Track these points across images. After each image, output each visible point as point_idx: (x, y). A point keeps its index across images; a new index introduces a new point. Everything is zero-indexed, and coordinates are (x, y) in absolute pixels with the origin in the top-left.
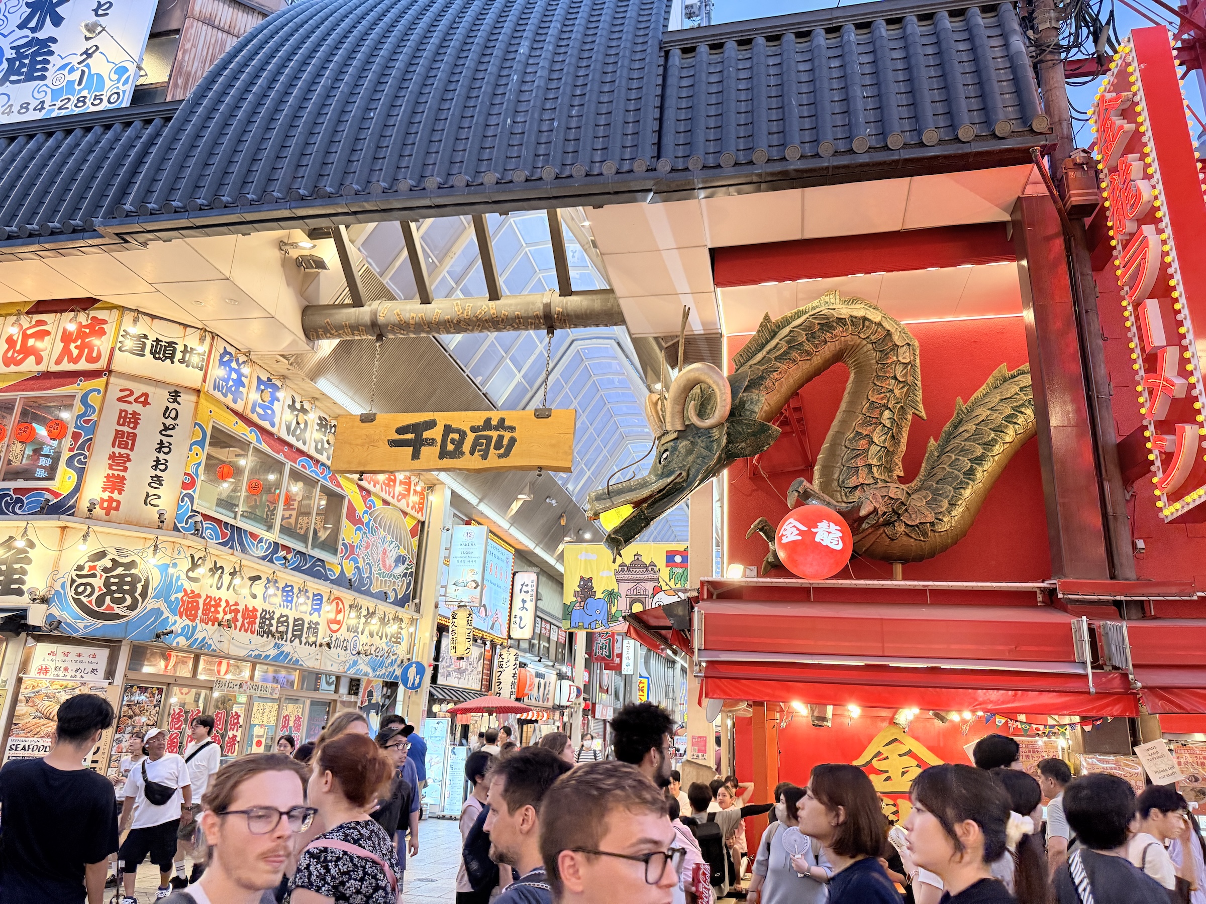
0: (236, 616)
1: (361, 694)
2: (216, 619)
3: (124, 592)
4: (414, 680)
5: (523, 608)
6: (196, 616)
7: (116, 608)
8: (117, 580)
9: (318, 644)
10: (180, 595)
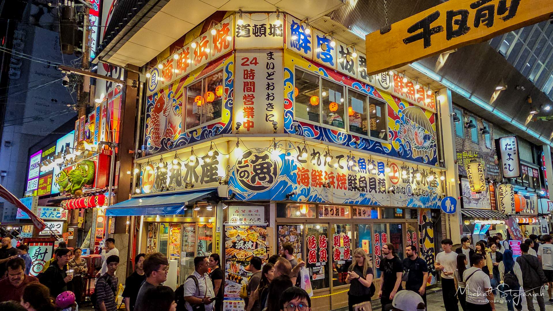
0: (333, 180)
1: (419, 218)
2: (321, 183)
3: (264, 173)
4: (451, 208)
5: (510, 158)
6: (308, 183)
7: (262, 183)
8: (260, 167)
9: (387, 191)
10: (296, 171)
